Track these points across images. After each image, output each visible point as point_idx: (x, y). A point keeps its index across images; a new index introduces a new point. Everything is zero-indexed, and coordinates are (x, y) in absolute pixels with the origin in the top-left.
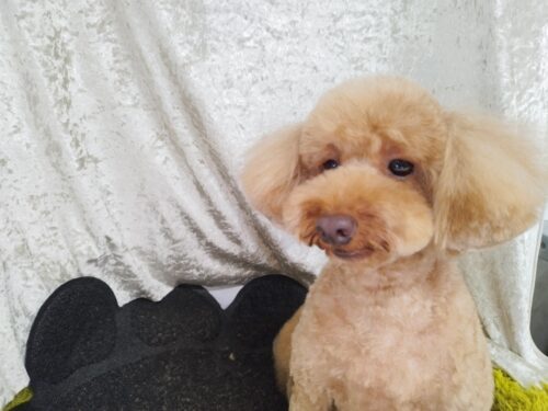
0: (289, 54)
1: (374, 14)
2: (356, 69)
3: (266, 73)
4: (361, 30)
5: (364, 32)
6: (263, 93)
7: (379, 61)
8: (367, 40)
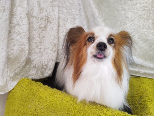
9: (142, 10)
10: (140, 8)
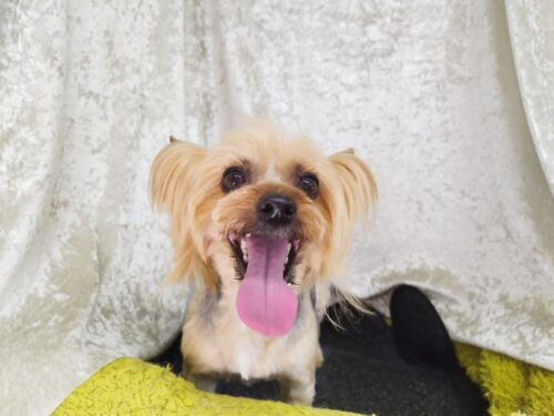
0: (359, 100)
1: (430, 61)
2: (418, 106)
3: (340, 116)
4: (419, 76)
5: (422, 76)
6: (338, 131)
7: (437, 99)
8: (426, 83)
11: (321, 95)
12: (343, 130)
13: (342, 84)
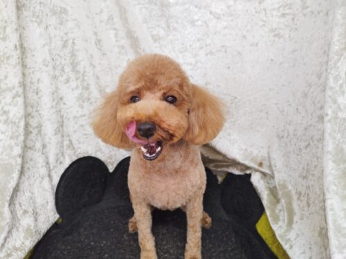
0: (224, 28)
2: (275, 36)
3: (209, 41)
4: (278, 9)
5: (281, 9)
6: (207, 55)
8: (283, 15)
9: (279, 14)
10: (274, 9)
11: (193, 23)
12: (211, 53)
13: (211, 13)
